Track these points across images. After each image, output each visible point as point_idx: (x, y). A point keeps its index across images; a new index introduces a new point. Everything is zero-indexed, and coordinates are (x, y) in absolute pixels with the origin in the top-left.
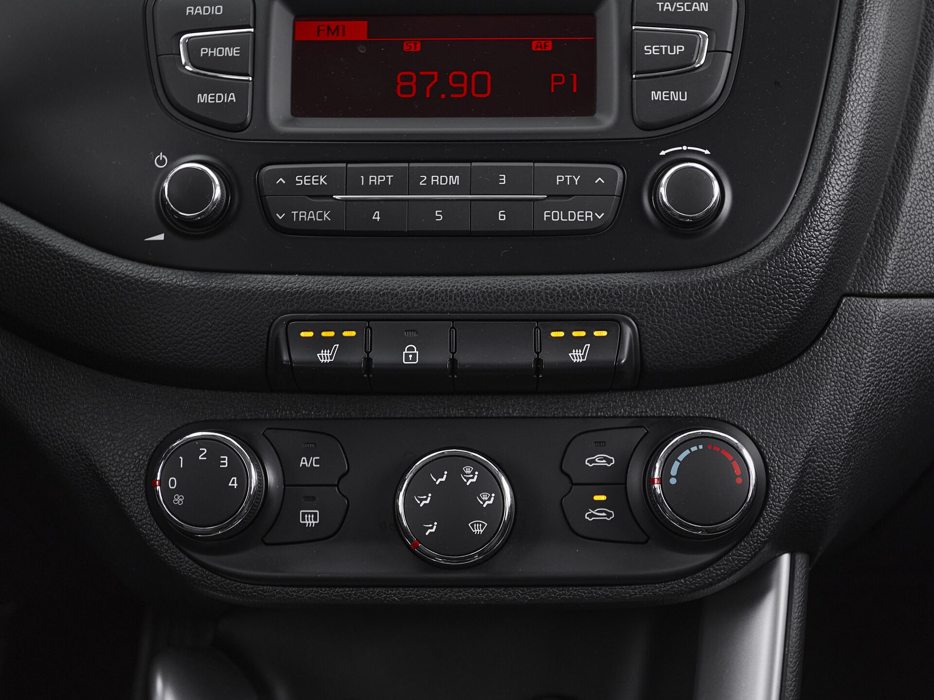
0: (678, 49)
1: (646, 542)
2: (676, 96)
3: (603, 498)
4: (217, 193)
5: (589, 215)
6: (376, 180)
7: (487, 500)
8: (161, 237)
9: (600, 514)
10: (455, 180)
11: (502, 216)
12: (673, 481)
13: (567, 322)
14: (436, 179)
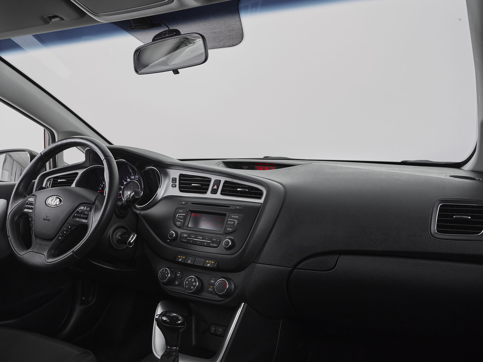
0: (232, 223)
1: (216, 295)
2: (230, 229)
3: (212, 287)
4: (174, 236)
5: (216, 245)
6: (193, 236)
7: (194, 284)
8: (169, 241)
9: (211, 289)
10: (201, 238)
11: (205, 244)
12: (217, 286)
13: (209, 260)
14: (199, 237)
